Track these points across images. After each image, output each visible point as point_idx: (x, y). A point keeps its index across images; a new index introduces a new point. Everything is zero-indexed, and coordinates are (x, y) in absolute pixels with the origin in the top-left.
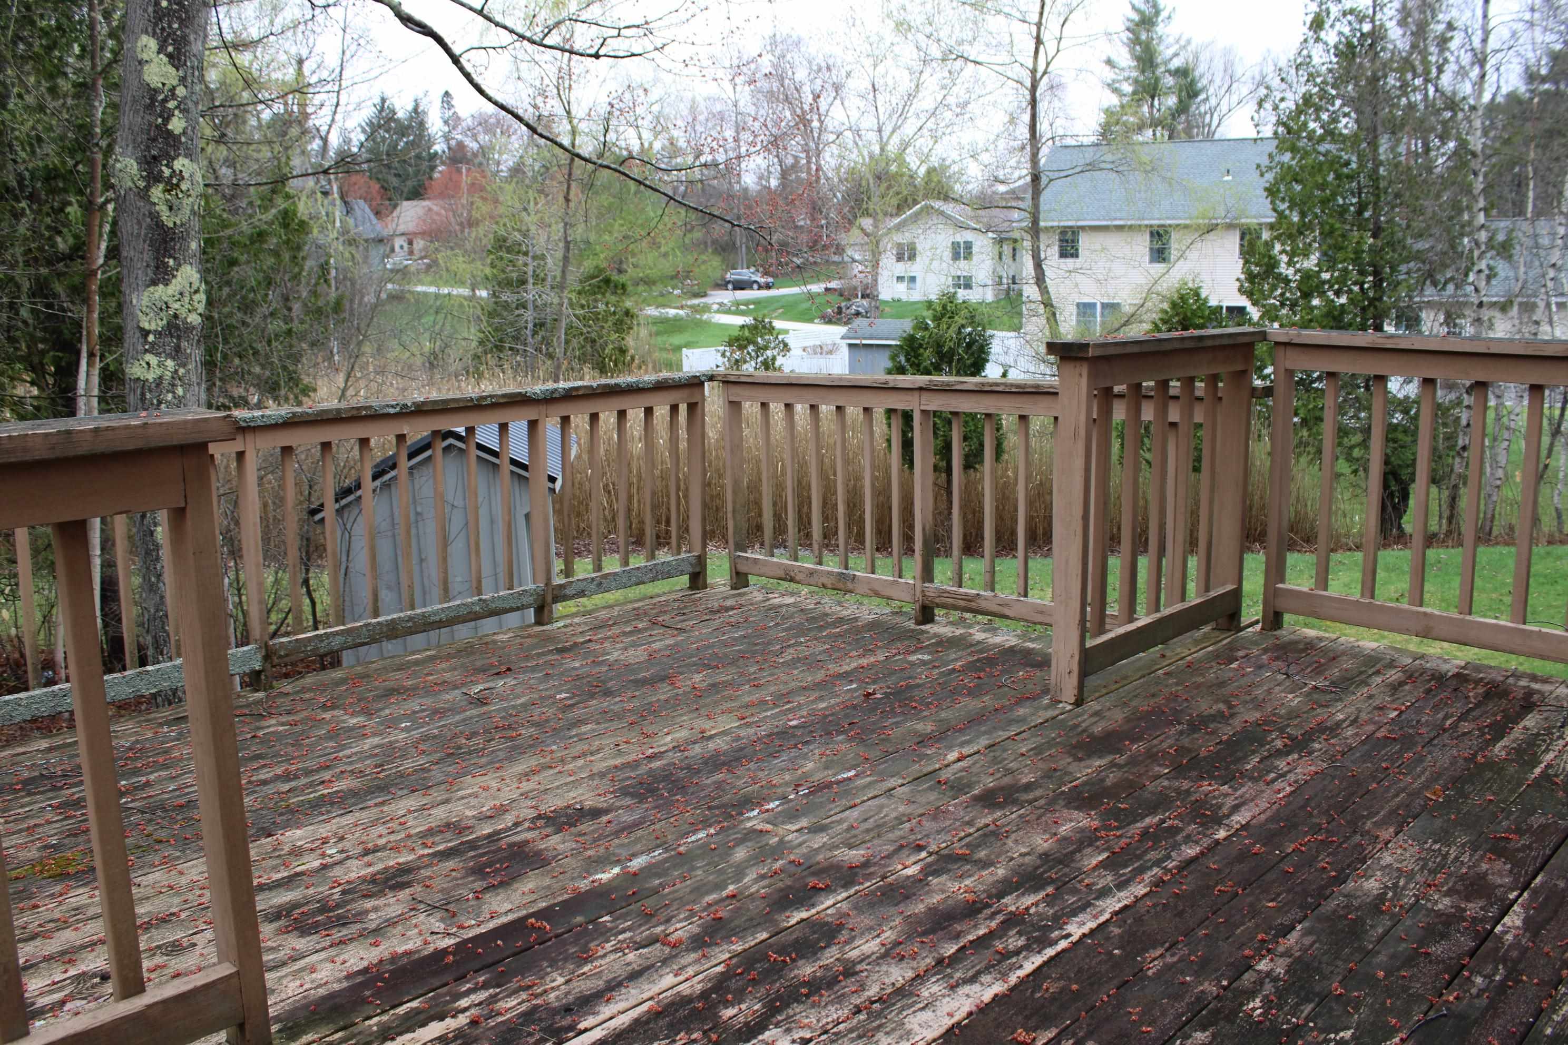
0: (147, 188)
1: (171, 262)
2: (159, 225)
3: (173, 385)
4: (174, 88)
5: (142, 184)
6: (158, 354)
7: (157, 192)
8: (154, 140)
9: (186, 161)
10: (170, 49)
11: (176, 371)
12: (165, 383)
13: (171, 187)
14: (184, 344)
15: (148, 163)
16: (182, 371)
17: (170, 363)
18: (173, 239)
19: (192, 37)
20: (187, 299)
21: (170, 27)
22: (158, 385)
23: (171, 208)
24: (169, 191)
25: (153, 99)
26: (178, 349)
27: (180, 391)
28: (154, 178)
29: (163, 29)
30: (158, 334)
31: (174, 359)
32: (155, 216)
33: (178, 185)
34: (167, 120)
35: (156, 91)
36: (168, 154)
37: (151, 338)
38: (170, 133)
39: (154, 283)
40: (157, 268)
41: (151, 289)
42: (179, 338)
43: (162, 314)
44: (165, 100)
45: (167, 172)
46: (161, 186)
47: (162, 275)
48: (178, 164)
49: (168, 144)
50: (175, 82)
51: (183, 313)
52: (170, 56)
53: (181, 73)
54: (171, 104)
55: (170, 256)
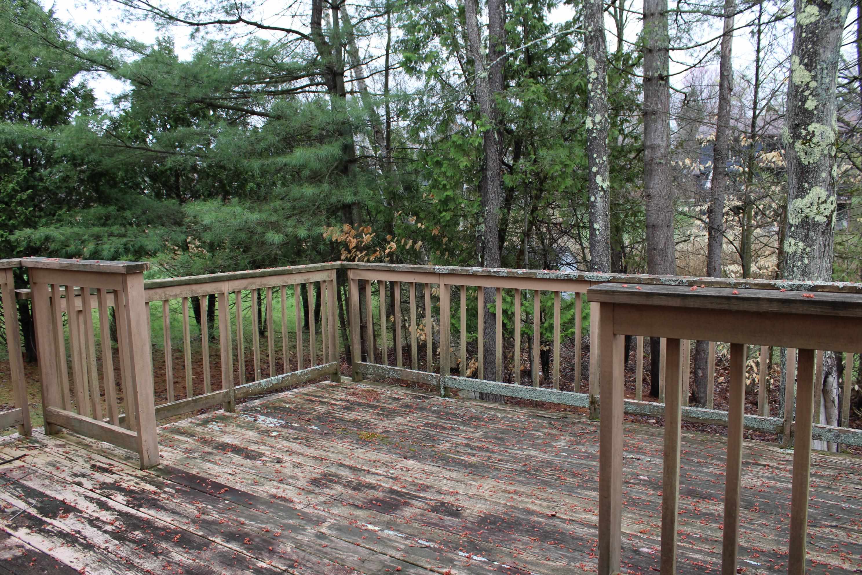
0: (793, 143)
1: (806, 185)
2: (800, 163)
3: (802, 257)
4: (808, 83)
5: (791, 141)
6: (795, 239)
7: (798, 145)
8: (797, 115)
9: (818, 125)
10: (806, 61)
11: (805, 249)
12: (798, 255)
13: (806, 141)
14: (812, 234)
15: (794, 129)
16: (808, 249)
17: (801, 244)
18: (808, 172)
19: (821, 51)
20: (815, 207)
21: (806, 48)
22: (794, 256)
23: (806, 153)
24: (805, 144)
25: (797, 91)
26: (807, 236)
27: (806, 261)
28: (796, 136)
29: (803, 50)
30: (797, 227)
31: (804, 242)
32: (798, 159)
33: (810, 140)
34: (804, 102)
35: (798, 87)
36: (805, 122)
37: (793, 229)
38: (806, 110)
39: (796, 197)
40: (798, 188)
41: (795, 201)
42: (808, 229)
43: (799, 215)
44: (803, 91)
45: (804, 133)
46: (800, 141)
47: (801, 192)
48: (811, 128)
49: (805, 117)
50: (809, 80)
51: (812, 215)
52: (806, 65)
53: (813, 73)
54: (806, 93)
55: (806, 182)
